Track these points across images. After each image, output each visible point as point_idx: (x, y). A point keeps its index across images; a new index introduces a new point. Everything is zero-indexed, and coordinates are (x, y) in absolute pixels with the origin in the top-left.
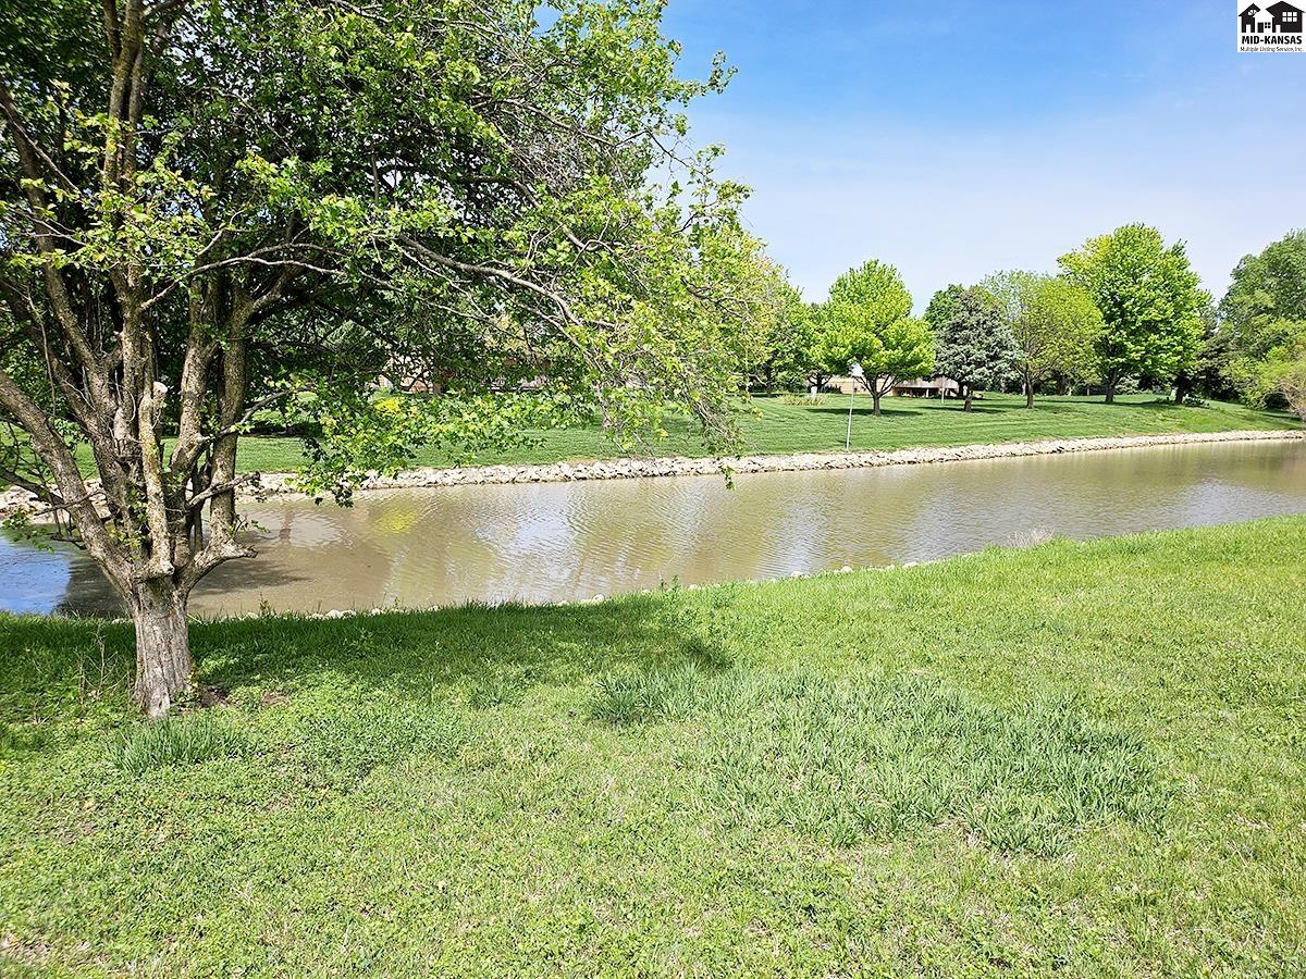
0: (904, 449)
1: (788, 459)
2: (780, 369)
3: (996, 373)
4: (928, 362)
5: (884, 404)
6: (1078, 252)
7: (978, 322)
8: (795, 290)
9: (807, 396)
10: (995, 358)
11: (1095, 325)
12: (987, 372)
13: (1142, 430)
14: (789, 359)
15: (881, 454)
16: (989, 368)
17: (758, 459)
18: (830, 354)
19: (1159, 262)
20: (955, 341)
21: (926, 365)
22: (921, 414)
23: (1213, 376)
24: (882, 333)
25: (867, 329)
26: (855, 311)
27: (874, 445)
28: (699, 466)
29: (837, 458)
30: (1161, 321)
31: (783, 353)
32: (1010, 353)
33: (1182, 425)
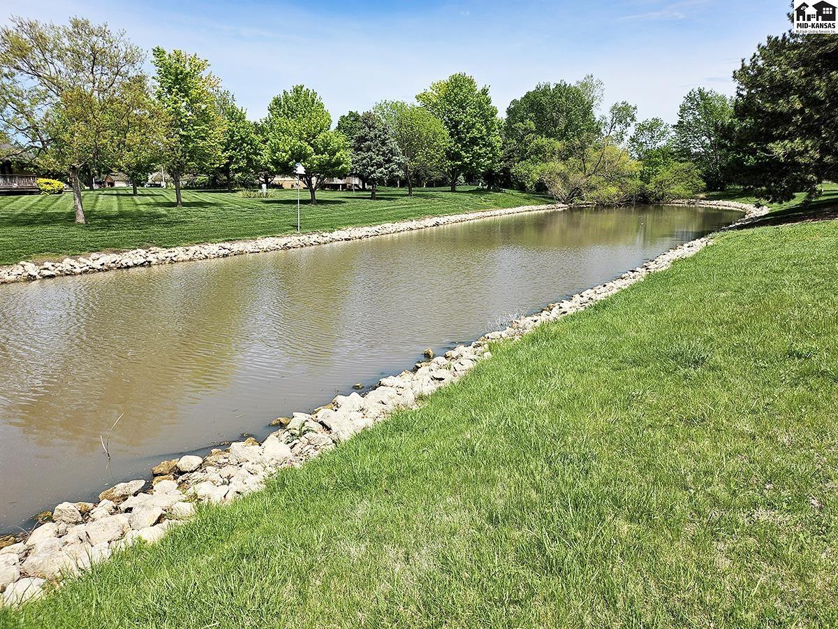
0: (340, 229)
1: (253, 243)
2: (236, 171)
3: (390, 172)
4: (347, 164)
5: (319, 195)
6: (428, 91)
7: (376, 135)
8: (240, 111)
9: (260, 191)
10: (389, 161)
11: (445, 140)
12: (385, 171)
13: (477, 208)
14: (243, 163)
15: (324, 234)
16: (385, 169)
17: (227, 245)
18: (275, 158)
19: (475, 99)
20: (361, 150)
21: (346, 166)
22: (344, 202)
23: (506, 173)
24: (312, 142)
25: (301, 139)
26: (290, 124)
27: (317, 227)
28: (173, 254)
29: (293, 240)
30: (479, 138)
31: (237, 159)
32: (397, 158)
33: (496, 204)
